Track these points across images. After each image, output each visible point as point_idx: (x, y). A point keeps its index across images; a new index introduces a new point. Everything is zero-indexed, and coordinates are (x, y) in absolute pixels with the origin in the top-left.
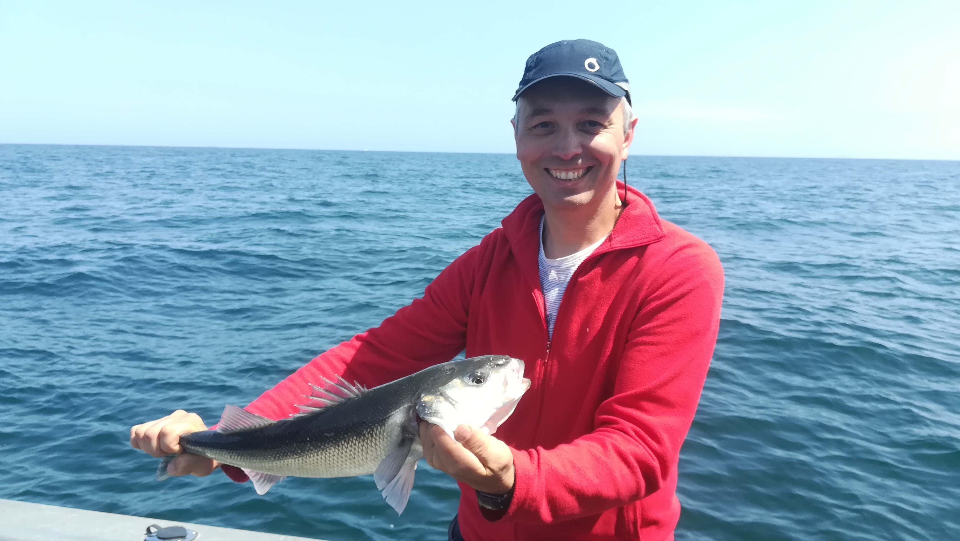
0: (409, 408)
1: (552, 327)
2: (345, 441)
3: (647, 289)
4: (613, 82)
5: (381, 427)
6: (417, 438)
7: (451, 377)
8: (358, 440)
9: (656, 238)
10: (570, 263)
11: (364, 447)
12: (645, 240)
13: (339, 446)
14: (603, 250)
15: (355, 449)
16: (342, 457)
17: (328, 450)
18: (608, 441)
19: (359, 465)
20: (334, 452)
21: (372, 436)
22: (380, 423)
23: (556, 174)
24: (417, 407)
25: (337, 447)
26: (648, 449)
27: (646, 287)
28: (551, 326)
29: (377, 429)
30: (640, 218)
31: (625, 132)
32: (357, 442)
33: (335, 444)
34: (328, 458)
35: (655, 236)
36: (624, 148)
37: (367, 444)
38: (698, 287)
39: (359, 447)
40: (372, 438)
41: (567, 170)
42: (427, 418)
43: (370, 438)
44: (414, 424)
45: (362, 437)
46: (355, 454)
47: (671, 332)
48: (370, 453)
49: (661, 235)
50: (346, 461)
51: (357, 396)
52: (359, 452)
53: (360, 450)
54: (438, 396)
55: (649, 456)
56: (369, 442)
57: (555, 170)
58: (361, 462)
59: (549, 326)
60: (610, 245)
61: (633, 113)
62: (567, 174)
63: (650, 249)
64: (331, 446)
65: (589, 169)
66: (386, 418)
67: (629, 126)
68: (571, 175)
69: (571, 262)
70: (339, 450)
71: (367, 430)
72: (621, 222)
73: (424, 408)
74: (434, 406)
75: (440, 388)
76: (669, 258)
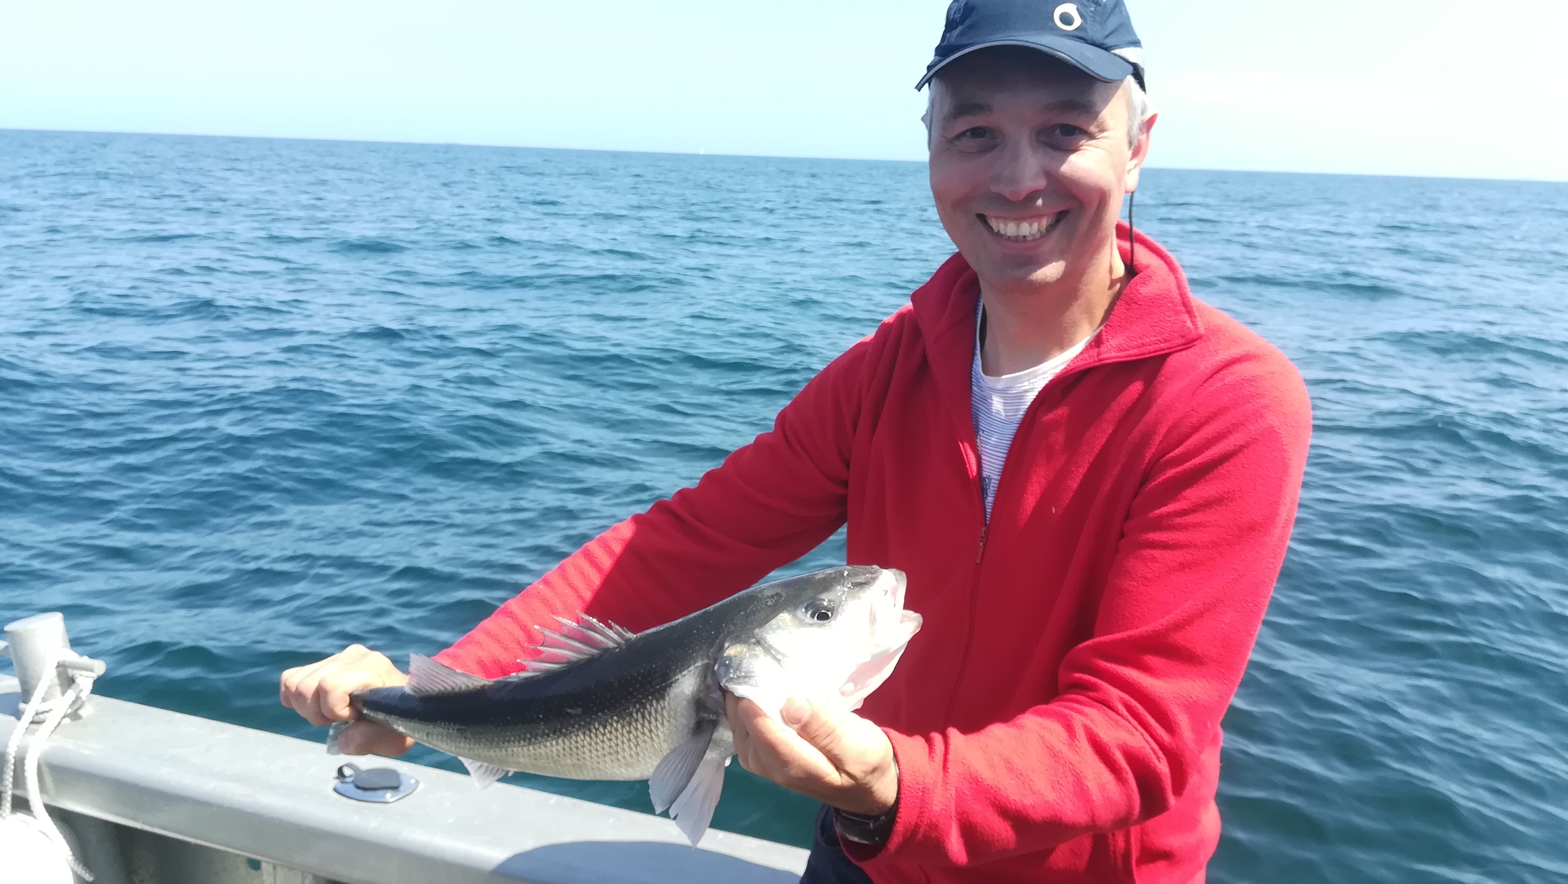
0: (705, 668)
1: (990, 499)
2: (599, 724)
3: (1161, 442)
4: (1107, 49)
5: (658, 702)
6: (723, 720)
7: (774, 612)
8: (621, 721)
9: (1183, 341)
10: (1025, 384)
11: (631, 735)
12: (1162, 345)
13: (590, 731)
14: (1084, 362)
15: (617, 738)
16: (597, 750)
17: (574, 738)
18: (1078, 721)
19: (627, 765)
20: (583, 741)
21: (643, 717)
22: (656, 694)
23: (998, 226)
24: (717, 667)
25: (588, 732)
26: (1150, 739)
27: (1158, 439)
28: (988, 498)
29: (651, 705)
30: (1158, 302)
31: (1130, 143)
32: (619, 726)
33: (584, 727)
34: (575, 750)
35: (1183, 337)
36: (1129, 171)
37: (636, 729)
38: (1255, 440)
39: (623, 735)
40: (643, 720)
41: (1019, 220)
42: (733, 687)
43: (641, 720)
44: (717, 695)
45: (628, 719)
46: (617, 745)
47: (1201, 525)
48: (642, 745)
49: (1193, 335)
50: (605, 755)
51: (618, 644)
52: (623, 743)
53: (625, 740)
54: (752, 646)
55: (1151, 752)
56: (639, 726)
57: (997, 218)
58: (629, 759)
59: (986, 498)
60: (1099, 354)
61: (1147, 103)
62: (1018, 226)
63: (1173, 361)
64: (578, 731)
65: (1060, 217)
66: (666, 686)
67: (1141, 129)
68: (1027, 229)
69: (1027, 383)
70: (591, 738)
71: (635, 706)
72: (1120, 307)
73: (728, 668)
74: (745, 665)
75: (757, 631)
76: (1205, 382)
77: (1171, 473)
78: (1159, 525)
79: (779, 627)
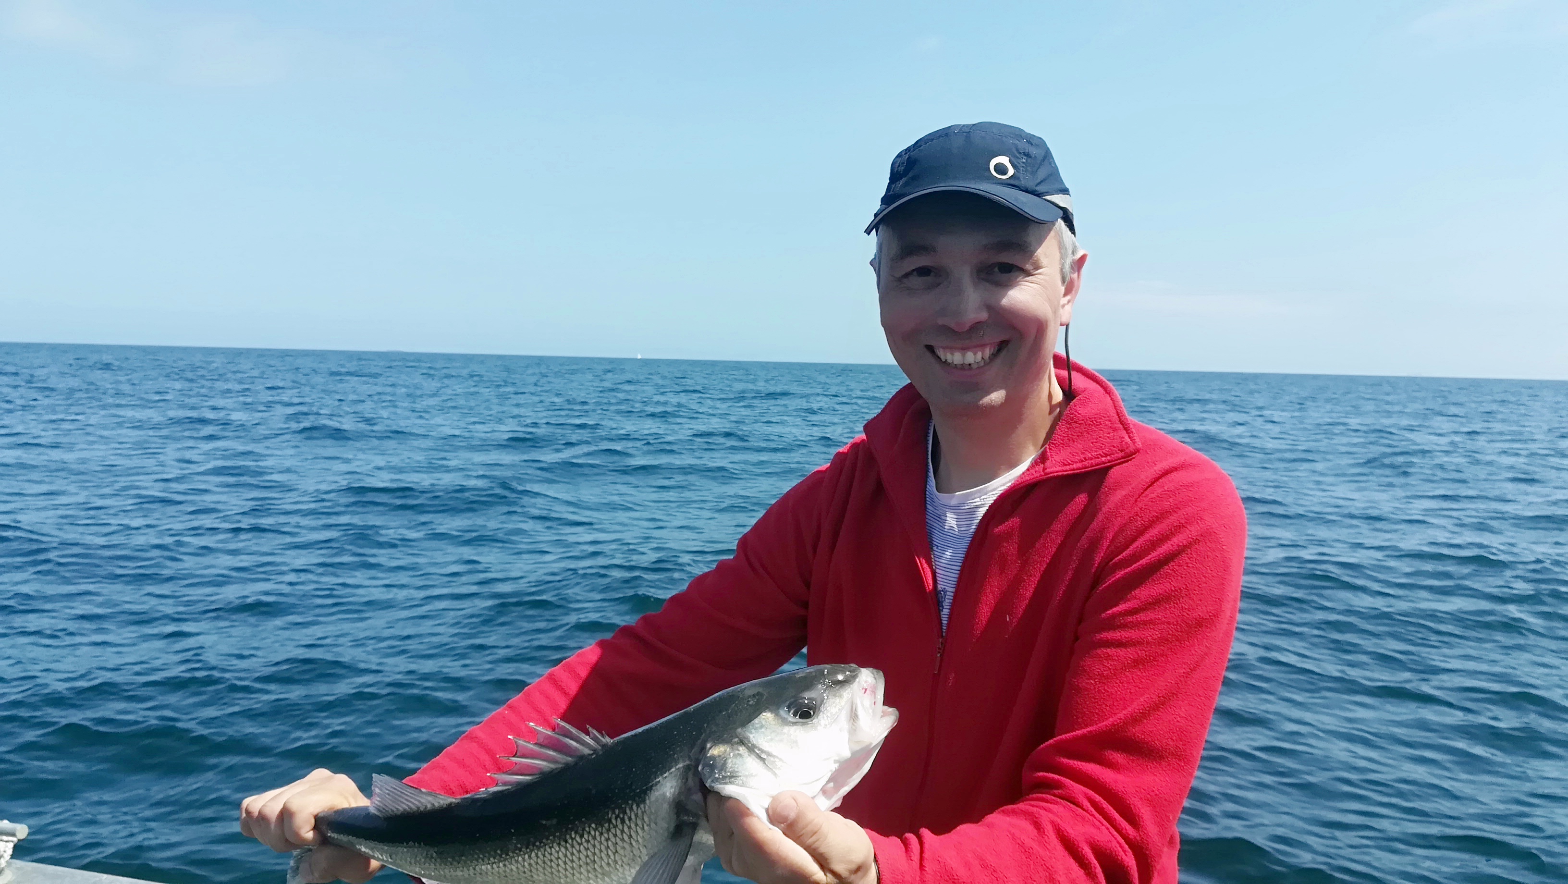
0: (687, 768)
1: (946, 612)
2: (576, 833)
3: (1109, 546)
4: (1040, 195)
5: (638, 806)
6: (703, 822)
7: (756, 711)
8: (600, 829)
9: (1122, 454)
10: (975, 500)
11: (609, 842)
13: (566, 842)
14: (1031, 477)
15: (594, 846)
16: (572, 861)
17: (549, 850)
18: (1045, 818)
19: (603, 874)
20: (558, 852)
21: (623, 822)
22: (637, 798)
23: (945, 355)
24: (700, 768)
25: (563, 843)
26: (1115, 833)
27: (1106, 544)
28: (944, 610)
29: (631, 809)
30: (1094, 422)
31: (1064, 279)
32: (597, 833)
33: (559, 837)
34: (549, 863)
35: (1122, 451)
36: (1063, 306)
37: (615, 836)
38: (1197, 541)
39: (601, 843)
40: (623, 826)
41: (964, 349)
42: (718, 787)
43: (620, 826)
44: (698, 797)
45: (606, 825)
46: (594, 854)
47: (1151, 622)
48: (621, 852)
49: (1132, 448)
50: (580, 866)
51: (594, 751)
52: (601, 851)
53: (603, 848)
54: (736, 746)
55: (1117, 845)
56: (619, 833)
57: (944, 348)
58: (607, 868)
59: (942, 610)
60: (1044, 469)
61: (1077, 244)
62: (964, 355)
63: (1114, 473)
64: (553, 842)
65: (1002, 346)
66: (647, 789)
67: (1072, 267)
68: (971, 357)
69: (978, 500)
70: (566, 848)
71: (614, 813)
72: (1062, 427)
73: (712, 767)
74: (729, 764)
75: (739, 730)
76: (1146, 489)
77: (1120, 574)
78: (1113, 624)
79: (762, 726)
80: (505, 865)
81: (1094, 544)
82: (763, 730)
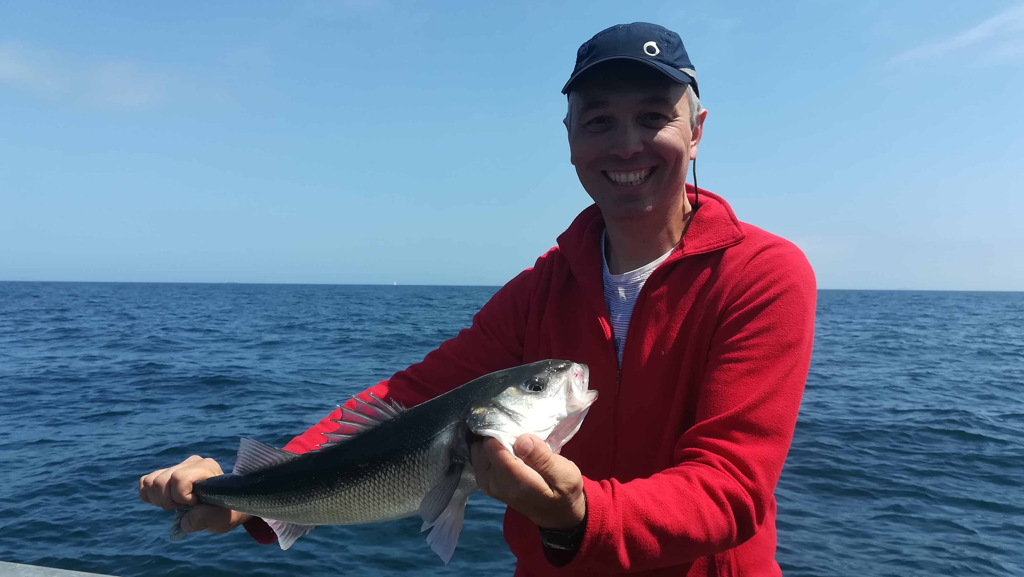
0: (458, 426)
2: (382, 472)
3: (728, 298)
4: (677, 67)
5: (424, 451)
6: (468, 464)
7: (504, 386)
8: (398, 469)
9: (734, 240)
11: (405, 478)
12: (722, 243)
13: (375, 479)
14: (675, 257)
15: (394, 481)
16: (379, 493)
17: (363, 485)
18: (693, 473)
20: (369, 487)
21: (414, 463)
22: (423, 447)
23: (615, 177)
24: (467, 422)
25: (373, 480)
26: (739, 484)
27: (725, 295)
28: (620, 352)
29: (420, 454)
30: (715, 220)
31: (692, 126)
33: (370, 476)
36: (692, 146)
37: (409, 473)
38: (786, 291)
39: (399, 479)
40: (414, 466)
41: (628, 172)
42: (480, 431)
43: (412, 466)
44: (464, 446)
45: (403, 466)
47: (757, 345)
48: (412, 485)
49: (740, 235)
50: (384, 497)
51: (395, 416)
52: (398, 485)
53: (400, 483)
54: (491, 408)
55: (740, 491)
56: (411, 471)
57: (614, 171)
58: (402, 498)
59: (618, 352)
60: (682, 253)
61: (700, 105)
62: (627, 176)
63: (729, 252)
64: (365, 480)
65: (653, 170)
66: (430, 440)
67: (697, 119)
68: (633, 177)
69: (638, 276)
70: (375, 484)
71: (408, 456)
72: (693, 225)
73: (476, 421)
74: (487, 418)
75: (493, 399)
76: (750, 261)
77: (735, 315)
78: (732, 348)
79: (508, 396)
80: (332, 499)
81: (718, 297)
82: (509, 398)
